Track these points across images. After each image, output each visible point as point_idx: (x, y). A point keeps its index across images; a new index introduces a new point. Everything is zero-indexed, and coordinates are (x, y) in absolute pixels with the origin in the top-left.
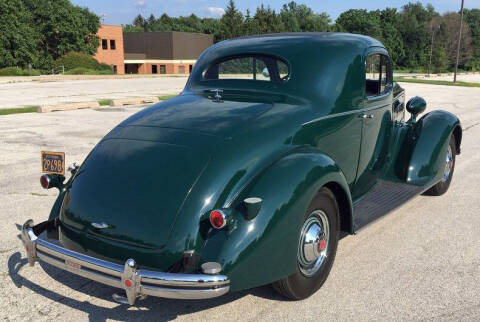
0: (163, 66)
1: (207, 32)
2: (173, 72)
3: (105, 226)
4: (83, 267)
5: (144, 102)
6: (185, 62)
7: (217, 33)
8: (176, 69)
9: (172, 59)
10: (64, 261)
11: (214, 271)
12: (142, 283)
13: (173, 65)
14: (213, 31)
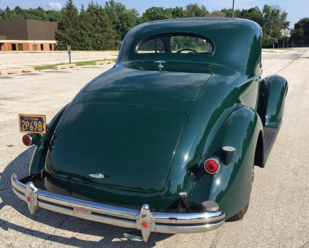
0: (20, 45)
1: (51, 20)
2: (28, 49)
3: (101, 176)
4: (93, 213)
5: (24, 72)
6: (37, 42)
7: (59, 21)
8: (31, 47)
9: (27, 39)
10: (71, 208)
11: (214, 209)
12: (157, 224)
13: (28, 44)
14: (56, 20)
